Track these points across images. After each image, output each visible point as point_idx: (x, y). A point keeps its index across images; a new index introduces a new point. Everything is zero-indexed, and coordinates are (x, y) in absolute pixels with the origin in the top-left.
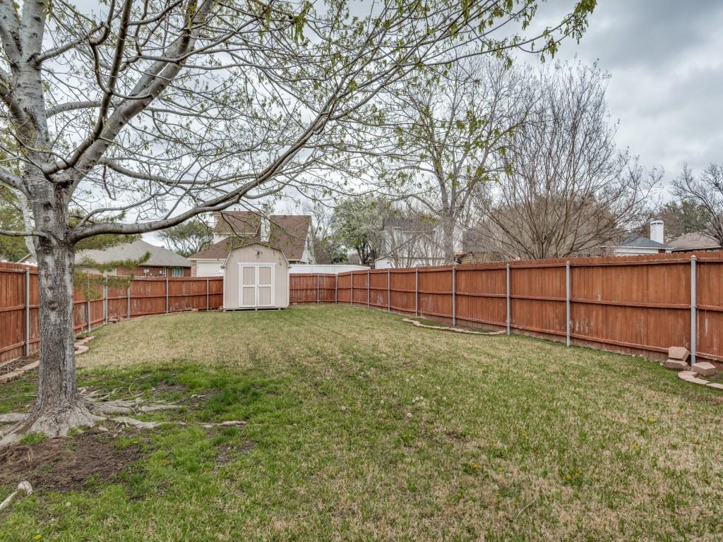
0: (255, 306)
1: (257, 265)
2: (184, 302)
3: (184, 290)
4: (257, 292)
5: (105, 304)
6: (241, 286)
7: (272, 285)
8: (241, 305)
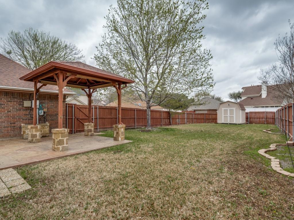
0: (228, 122)
1: (228, 109)
2: (211, 121)
3: (210, 117)
4: (229, 118)
5: (186, 119)
6: (223, 116)
7: (234, 116)
8: (223, 122)
